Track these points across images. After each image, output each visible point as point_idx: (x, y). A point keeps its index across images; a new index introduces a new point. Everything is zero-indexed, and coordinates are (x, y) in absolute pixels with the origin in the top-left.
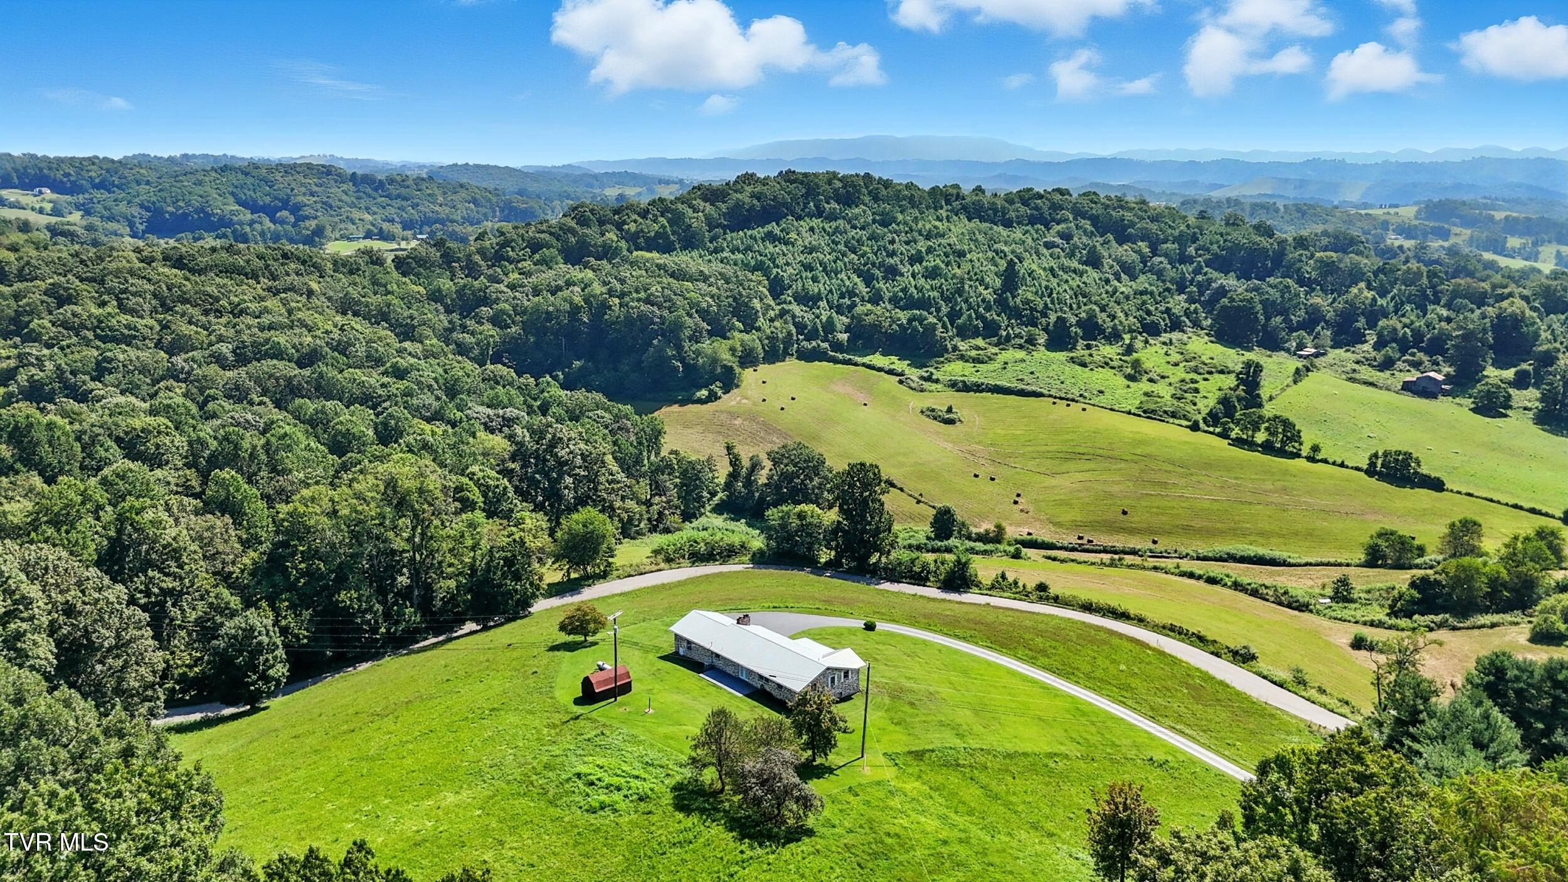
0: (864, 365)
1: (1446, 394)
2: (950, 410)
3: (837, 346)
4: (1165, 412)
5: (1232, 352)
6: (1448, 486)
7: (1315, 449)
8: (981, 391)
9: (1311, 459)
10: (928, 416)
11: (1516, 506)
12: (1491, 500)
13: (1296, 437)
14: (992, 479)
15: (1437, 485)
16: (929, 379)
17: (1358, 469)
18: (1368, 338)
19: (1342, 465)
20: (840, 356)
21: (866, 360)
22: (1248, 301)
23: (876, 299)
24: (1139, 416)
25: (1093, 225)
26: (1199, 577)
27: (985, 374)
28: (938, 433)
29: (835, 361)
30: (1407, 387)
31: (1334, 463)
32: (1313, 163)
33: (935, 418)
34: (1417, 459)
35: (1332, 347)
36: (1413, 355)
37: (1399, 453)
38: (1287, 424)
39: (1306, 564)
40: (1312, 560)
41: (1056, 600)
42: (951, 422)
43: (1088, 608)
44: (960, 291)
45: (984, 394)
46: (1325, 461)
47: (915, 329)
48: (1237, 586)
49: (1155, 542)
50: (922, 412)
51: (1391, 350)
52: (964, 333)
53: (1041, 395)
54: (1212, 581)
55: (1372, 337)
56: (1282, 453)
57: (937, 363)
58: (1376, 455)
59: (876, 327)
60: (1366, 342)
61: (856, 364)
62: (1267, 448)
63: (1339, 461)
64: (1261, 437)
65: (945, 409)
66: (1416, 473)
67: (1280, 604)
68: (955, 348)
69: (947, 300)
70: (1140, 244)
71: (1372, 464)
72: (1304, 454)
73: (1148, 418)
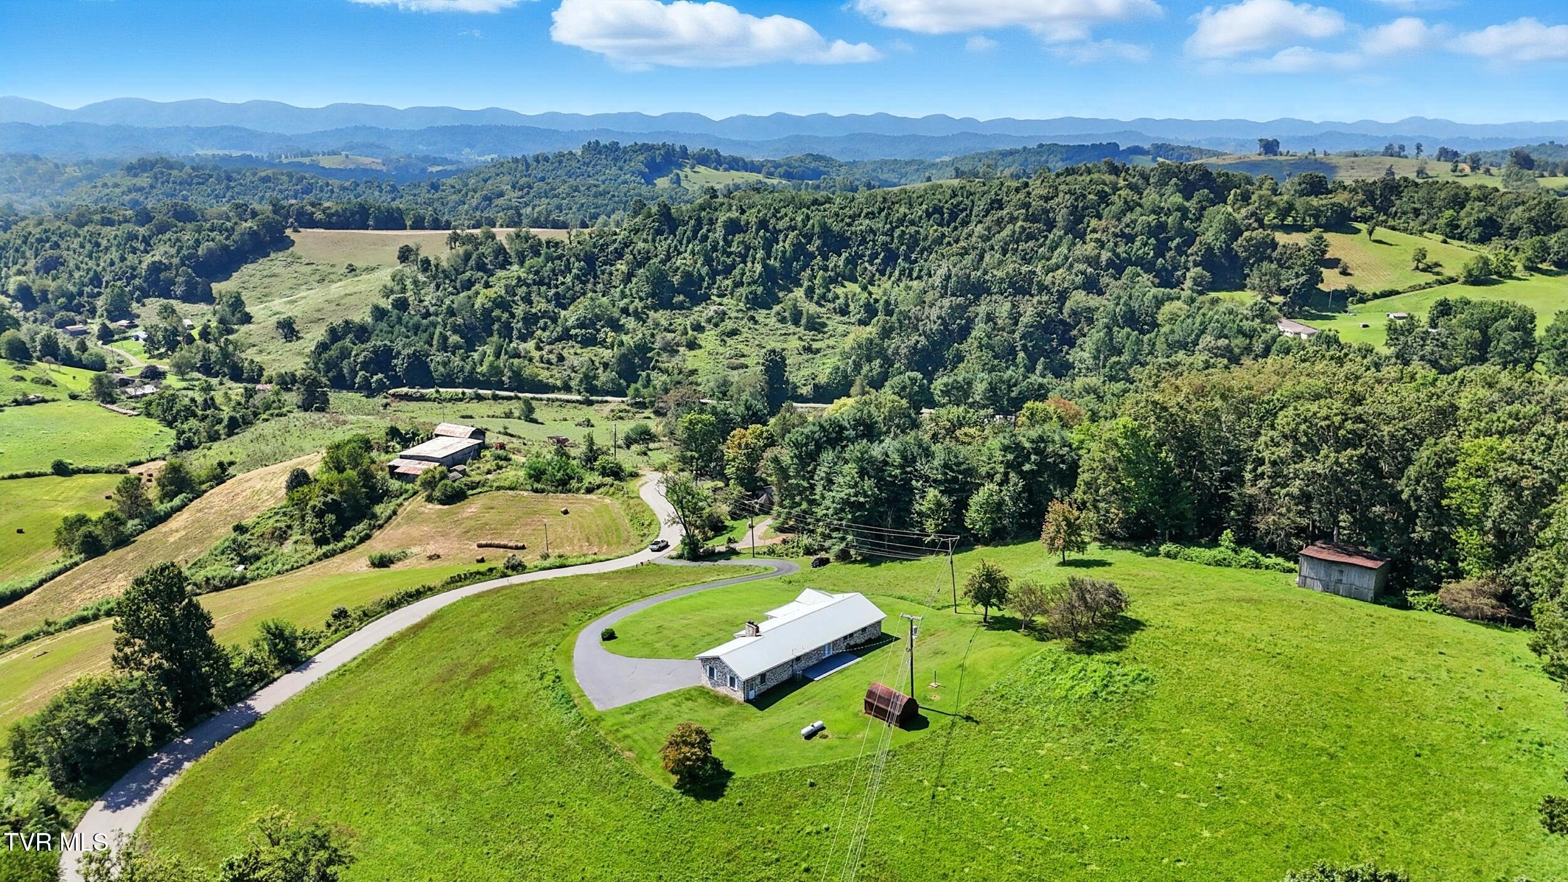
39: (42, 582)
40: (41, 576)
41: (368, 616)
43: (392, 605)
67: (218, 589)
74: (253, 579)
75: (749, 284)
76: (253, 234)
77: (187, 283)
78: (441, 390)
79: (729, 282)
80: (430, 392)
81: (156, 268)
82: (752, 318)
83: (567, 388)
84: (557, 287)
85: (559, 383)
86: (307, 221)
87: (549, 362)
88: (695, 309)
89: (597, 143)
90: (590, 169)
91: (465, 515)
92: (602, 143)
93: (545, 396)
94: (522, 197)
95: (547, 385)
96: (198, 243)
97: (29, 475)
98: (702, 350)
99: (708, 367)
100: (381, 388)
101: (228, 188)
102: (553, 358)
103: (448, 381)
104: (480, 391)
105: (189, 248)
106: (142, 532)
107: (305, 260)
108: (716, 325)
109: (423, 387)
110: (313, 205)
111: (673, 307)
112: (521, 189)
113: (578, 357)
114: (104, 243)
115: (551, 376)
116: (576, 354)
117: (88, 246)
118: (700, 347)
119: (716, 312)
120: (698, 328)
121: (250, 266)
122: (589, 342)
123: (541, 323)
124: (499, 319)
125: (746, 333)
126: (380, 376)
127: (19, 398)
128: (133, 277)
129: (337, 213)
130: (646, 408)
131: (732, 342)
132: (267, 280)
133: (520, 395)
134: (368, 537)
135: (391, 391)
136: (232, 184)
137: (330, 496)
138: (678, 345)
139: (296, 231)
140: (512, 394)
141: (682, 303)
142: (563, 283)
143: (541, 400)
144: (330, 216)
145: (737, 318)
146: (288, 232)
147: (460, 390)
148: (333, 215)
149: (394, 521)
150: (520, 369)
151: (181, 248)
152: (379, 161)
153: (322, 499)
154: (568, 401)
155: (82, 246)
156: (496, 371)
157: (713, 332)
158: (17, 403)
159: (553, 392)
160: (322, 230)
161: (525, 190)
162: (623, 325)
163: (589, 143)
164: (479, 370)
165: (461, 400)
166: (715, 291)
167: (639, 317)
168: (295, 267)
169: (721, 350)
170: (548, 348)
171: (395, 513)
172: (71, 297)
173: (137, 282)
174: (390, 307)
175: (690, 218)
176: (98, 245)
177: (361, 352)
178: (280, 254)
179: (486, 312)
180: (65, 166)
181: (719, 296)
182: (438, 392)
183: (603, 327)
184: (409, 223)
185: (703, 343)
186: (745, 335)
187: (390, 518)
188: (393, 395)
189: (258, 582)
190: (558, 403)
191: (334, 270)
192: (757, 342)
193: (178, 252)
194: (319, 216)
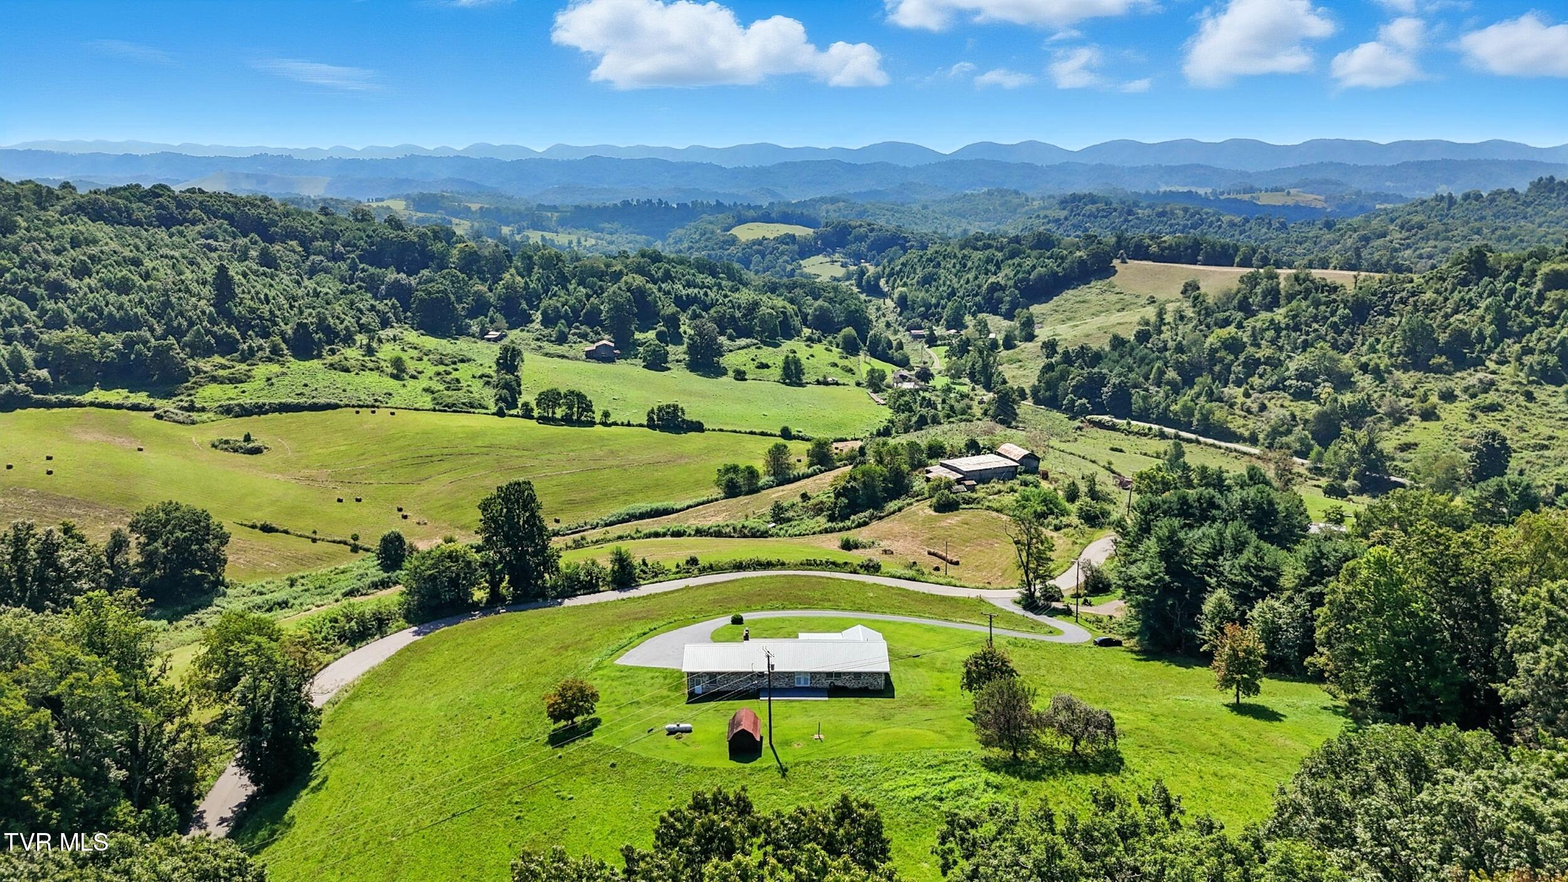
0: (92, 404)
1: (619, 357)
2: (247, 438)
3: (40, 386)
4: (464, 404)
5: (444, 342)
6: (706, 426)
7: (606, 414)
8: (266, 413)
9: (605, 424)
10: (226, 449)
11: (752, 433)
12: (735, 432)
13: (588, 407)
14: (359, 500)
15: (698, 427)
16: (191, 408)
17: (641, 425)
18: (534, 317)
19: (629, 425)
20: (53, 398)
21: (88, 397)
22: (442, 292)
23: (57, 322)
24: (445, 411)
25: (231, 224)
26: (664, 535)
27: (250, 394)
28: (250, 466)
29: (49, 405)
30: (590, 355)
31: (622, 424)
32: (261, 158)
33: (236, 451)
34: (682, 409)
35: (509, 329)
36: (577, 328)
37: (668, 406)
38: (581, 397)
39: (689, 507)
40: (691, 503)
41: (712, 569)
42: (257, 451)
43: (739, 567)
44: (167, 304)
45: (270, 415)
46: (615, 424)
47: (139, 354)
48: (699, 532)
49: (557, 521)
50: (214, 446)
51: (561, 325)
52: (201, 350)
53: (335, 407)
54: (678, 534)
55: (538, 316)
56: (579, 423)
57: (187, 388)
58: (652, 411)
59: (85, 357)
60: (533, 321)
61: (81, 405)
62: (567, 421)
63: (626, 422)
64: (559, 413)
65: (242, 439)
66: (684, 420)
67: (745, 536)
68: (198, 371)
69: (158, 316)
70: (290, 243)
71: (650, 419)
72: (597, 420)
73: (454, 411)
74: (772, 536)
75: (1542, 352)
76: (1082, 262)
77: (1011, 302)
78: (1133, 423)
79: (1517, 347)
80: (1122, 423)
81: (995, 287)
82: (1530, 397)
83: (1253, 440)
84: (1308, 334)
85: (1247, 434)
86: (1140, 253)
87: (1249, 411)
88: (1459, 374)
89: (1552, 179)
90: (1529, 209)
91: (944, 524)
92: (1558, 179)
93: (1223, 444)
94: (1408, 238)
95: (1234, 433)
96: (1034, 267)
97: (763, 434)
98: (1440, 423)
99: (1434, 443)
100: (1084, 411)
101: (1126, 220)
102: (1255, 407)
103: (1143, 417)
104: (1166, 429)
105: (1024, 272)
106: (771, 487)
107: (1117, 290)
108: (1473, 396)
109: (1116, 417)
110: (1152, 238)
111: (1428, 369)
112: (1409, 230)
113: (1279, 408)
114: (969, 264)
115: (1244, 426)
116: (1282, 406)
117: (958, 266)
118: (1438, 418)
119: (1481, 381)
120: (1448, 397)
121: (1071, 292)
122: (1301, 395)
123: (1261, 370)
124: (1222, 360)
125: (1510, 411)
126: (1084, 401)
127: (821, 379)
128: (977, 295)
129: (1170, 247)
130: (1324, 475)
131: (1485, 419)
132: (1077, 305)
133: (1201, 439)
134: (865, 524)
135: (1088, 417)
136: (1130, 218)
137: (853, 483)
138: (1411, 413)
139: (1124, 262)
140: (1193, 436)
141: (1441, 366)
142: (1316, 330)
143: (1220, 448)
144: (1163, 250)
145: (1507, 391)
146: (1116, 262)
147: (1148, 425)
148: (1166, 248)
149: (898, 515)
150: (1211, 412)
151: (1018, 272)
152: (1322, 198)
153: (843, 483)
154: (1245, 453)
155: (954, 267)
156: (1188, 412)
157: (1467, 404)
158: (818, 382)
159: (1238, 442)
160: (1151, 263)
161: (1413, 231)
162: (1355, 383)
163: (1541, 179)
164: (1172, 408)
165: (1145, 435)
166: (1494, 356)
167: (1379, 375)
168: (1107, 296)
169: (1464, 425)
170: (1255, 395)
171: (900, 509)
172: (928, 306)
173: (977, 299)
174: (1133, 338)
175: (1507, 267)
176: (965, 266)
177: (1077, 374)
178: (1100, 282)
179: (1213, 351)
180: (1033, 199)
181: (1497, 363)
182: (1129, 423)
183: (1324, 381)
184: (1237, 260)
185: (1443, 415)
186: (1509, 413)
187: (894, 513)
188: (1089, 421)
189: (774, 539)
190: (1234, 454)
191: (1137, 300)
192: (1519, 424)
193: (1015, 275)
194: (1154, 249)
